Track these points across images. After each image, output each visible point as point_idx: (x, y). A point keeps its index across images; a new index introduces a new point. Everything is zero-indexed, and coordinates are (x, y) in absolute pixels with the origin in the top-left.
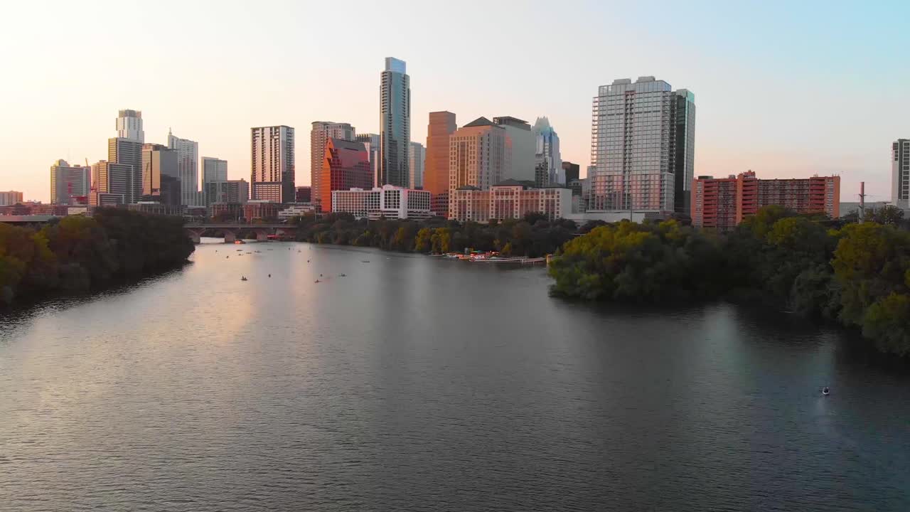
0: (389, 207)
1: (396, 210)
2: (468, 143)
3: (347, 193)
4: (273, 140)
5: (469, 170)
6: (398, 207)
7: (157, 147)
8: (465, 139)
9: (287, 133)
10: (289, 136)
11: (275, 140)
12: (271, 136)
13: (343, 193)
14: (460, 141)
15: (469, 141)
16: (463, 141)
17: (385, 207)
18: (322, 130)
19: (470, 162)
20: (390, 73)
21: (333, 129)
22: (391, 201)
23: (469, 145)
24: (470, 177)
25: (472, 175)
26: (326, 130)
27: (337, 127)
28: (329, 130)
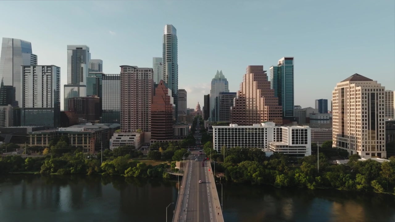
0: (297, 143)
3: (229, 129)
9: (57, 71)
10: (58, 74)
12: (43, 73)
13: (226, 129)
14: (370, 92)
15: (379, 92)
16: (373, 92)
17: (293, 143)
18: (133, 72)
19: (380, 109)
20: (172, 35)
21: (143, 72)
22: (299, 137)
23: (379, 96)
24: (380, 120)
25: (382, 118)
26: (136, 73)
27: (147, 71)
28: (139, 72)
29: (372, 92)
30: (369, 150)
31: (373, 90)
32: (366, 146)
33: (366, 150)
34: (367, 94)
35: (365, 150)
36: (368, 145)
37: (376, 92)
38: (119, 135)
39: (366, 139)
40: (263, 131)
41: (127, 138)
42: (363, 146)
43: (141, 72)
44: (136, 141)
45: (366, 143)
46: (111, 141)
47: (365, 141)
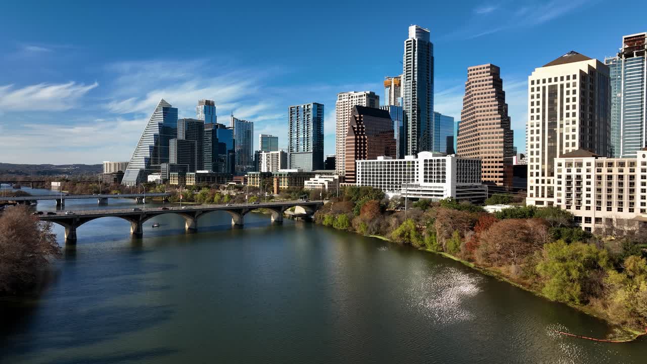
0: (431, 181)
1: (441, 184)
2: (562, 85)
3: (373, 163)
4: (306, 116)
5: (565, 134)
6: (444, 181)
8: (557, 79)
9: (318, 109)
10: (319, 112)
11: (308, 115)
12: (304, 113)
13: (370, 163)
14: (547, 84)
15: (565, 82)
16: (553, 83)
17: (426, 181)
18: (347, 100)
19: (568, 115)
20: (414, 41)
21: (358, 98)
22: (433, 172)
23: (565, 89)
24: (567, 137)
25: (571, 134)
26: (350, 100)
27: (361, 96)
28: (353, 99)
29: (550, 84)
30: (543, 196)
31: (553, 80)
32: (537, 188)
33: (537, 196)
34: (541, 89)
35: (534, 195)
36: (540, 185)
37: (559, 83)
38: (320, 178)
39: (537, 174)
40: (413, 166)
41: (322, 180)
42: (532, 188)
43: (356, 99)
44: (326, 184)
45: (537, 181)
46: (306, 182)
47: (535, 178)
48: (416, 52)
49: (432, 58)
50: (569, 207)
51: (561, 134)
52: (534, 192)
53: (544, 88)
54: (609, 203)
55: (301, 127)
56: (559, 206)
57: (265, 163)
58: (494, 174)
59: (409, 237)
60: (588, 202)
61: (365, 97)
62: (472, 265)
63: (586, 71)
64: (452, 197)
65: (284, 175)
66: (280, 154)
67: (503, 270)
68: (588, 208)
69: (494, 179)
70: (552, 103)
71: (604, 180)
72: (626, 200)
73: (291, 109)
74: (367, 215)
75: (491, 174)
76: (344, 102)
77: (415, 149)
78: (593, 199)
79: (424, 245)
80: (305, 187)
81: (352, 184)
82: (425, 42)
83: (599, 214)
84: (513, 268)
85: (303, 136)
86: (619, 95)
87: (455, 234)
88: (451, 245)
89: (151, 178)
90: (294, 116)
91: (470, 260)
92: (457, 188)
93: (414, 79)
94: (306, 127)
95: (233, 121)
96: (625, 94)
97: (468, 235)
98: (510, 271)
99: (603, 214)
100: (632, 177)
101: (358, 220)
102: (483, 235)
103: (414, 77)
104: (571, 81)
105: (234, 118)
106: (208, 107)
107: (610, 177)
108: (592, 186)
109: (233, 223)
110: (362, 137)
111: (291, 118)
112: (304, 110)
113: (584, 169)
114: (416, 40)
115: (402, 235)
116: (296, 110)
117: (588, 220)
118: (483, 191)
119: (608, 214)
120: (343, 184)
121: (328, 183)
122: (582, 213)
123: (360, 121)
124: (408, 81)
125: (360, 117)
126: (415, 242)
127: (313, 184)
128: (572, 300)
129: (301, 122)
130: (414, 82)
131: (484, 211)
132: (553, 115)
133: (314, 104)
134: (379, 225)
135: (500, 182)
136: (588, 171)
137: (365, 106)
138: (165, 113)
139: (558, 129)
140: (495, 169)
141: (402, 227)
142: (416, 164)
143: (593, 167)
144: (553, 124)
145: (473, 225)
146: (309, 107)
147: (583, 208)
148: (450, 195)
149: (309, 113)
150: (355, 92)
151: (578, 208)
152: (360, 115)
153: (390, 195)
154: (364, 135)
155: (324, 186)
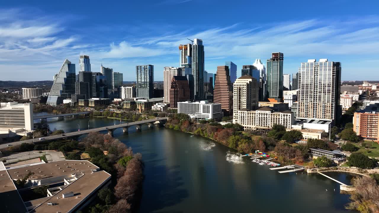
0: (205, 113)
1: (208, 114)
2: (242, 87)
4: (145, 71)
5: (243, 101)
6: (209, 113)
7: (98, 74)
8: (241, 85)
9: (151, 68)
11: (146, 71)
13: (183, 103)
14: (238, 86)
15: (243, 86)
16: (240, 86)
17: (203, 112)
18: (169, 71)
19: (244, 96)
20: (196, 45)
21: (173, 71)
22: (206, 110)
23: (243, 88)
24: (243, 102)
25: (244, 101)
26: (170, 71)
27: (175, 70)
28: (171, 71)
32: (236, 116)
33: (236, 119)
36: (237, 116)
37: (241, 86)
38: (158, 105)
39: (236, 112)
40: (199, 106)
41: (160, 106)
42: (234, 116)
43: (172, 71)
44: (162, 107)
45: (236, 114)
46: (152, 107)
47: (235, 113)
48: (197, 50)
49: (204, 52)
50: (241, 124)
51: (242, 101)
52: (235, 117)
53: (237, 87)
54: (250, 123)
55: (143, 76)
56: (239, 124)
57: (124, 92)
58: (226, 107)
59: (200, 133)
60: (246, 123)
61: (177, 70)
62: (216, 141)
63: (248, 83)
64: (212, 119)
65: (142, 103)
66: (132, 88)
67: (223, 142)
68: (246, 124)
69: (226, 109)
70: (240, 92)
71: (249, 117)
72: (254, 123)
73: (137, 67)
74: (186, 125)
75: (225, 107)
76: (167, 71)
77: (197, 91)
78: (247, 122)
79: (204, 135)
80: (152, 109)
81: (173, 108)
82: (201, 46)
83: (248, 126)
84: (225, 141)
85: (144, 80)
86: (270, 74)
87: (212, 133)
88: (211, 135)
89: (66, 101)
90: (139, 71)
91: (216, 139)
92: (213, 114)
93: (196, 62)
94: (145, 76)
95: (103, 69)
96: (272, 74)
97: (215, 133)
98: (224, 142)
99: (249, 126)
100: (255, 117)
101: (182, 127)
102: (219, 133)
103: (196, 61)
104: (244, 86)
105: (103, 67)
106: (86, 59)
107: (250, 116)
108: (247, 119)
109: (137, 128)
110: (177, 89)
111: (137, 71)
112: (144, 68)
113: (245, 114)
114: (197, 45)
115: (198, 133)
116: (140, 68)
117: (246, 127)
118: (222, 114)
119: (250, 126)
120: (169, 108)
121: (163, 107)
122: (244, 126)
123: (176, 83)
124: (194, 62)
125: (176, 81)
126: (201, 134)
127: (156, 108)
128: (234, 147)
129: (143, 74)
130: (196, 63)
131: (220, 125)
132: (240, 96)
133: (149, 65)
134: (190, 129)
135: (228, 110)
136: (246, 115)
137: (177, 75)
138: (69, 67)
139: (241, 100)
140: (226, 105)
141: (198, 130)
142: (200, 105)
143: (247, 114)
144: (240, 98)
145: (217, 130)
146: (147, 67)
147: (245, 124)
148: (211, 118)
149: (147, 70)
150: (172, 67)
151: (243, 124)
152: (176, 80)
153: (192, 116)
154: (177, 88)
155: (161, 109)
